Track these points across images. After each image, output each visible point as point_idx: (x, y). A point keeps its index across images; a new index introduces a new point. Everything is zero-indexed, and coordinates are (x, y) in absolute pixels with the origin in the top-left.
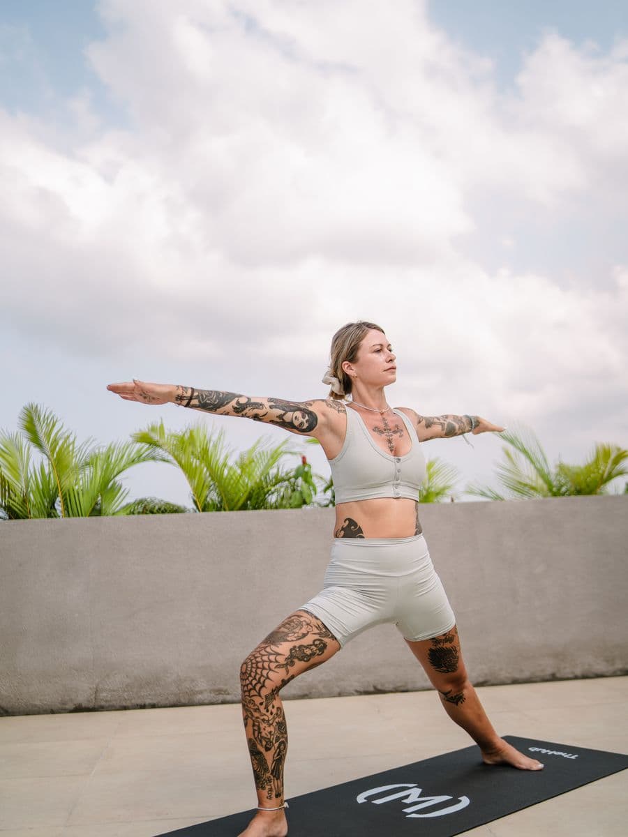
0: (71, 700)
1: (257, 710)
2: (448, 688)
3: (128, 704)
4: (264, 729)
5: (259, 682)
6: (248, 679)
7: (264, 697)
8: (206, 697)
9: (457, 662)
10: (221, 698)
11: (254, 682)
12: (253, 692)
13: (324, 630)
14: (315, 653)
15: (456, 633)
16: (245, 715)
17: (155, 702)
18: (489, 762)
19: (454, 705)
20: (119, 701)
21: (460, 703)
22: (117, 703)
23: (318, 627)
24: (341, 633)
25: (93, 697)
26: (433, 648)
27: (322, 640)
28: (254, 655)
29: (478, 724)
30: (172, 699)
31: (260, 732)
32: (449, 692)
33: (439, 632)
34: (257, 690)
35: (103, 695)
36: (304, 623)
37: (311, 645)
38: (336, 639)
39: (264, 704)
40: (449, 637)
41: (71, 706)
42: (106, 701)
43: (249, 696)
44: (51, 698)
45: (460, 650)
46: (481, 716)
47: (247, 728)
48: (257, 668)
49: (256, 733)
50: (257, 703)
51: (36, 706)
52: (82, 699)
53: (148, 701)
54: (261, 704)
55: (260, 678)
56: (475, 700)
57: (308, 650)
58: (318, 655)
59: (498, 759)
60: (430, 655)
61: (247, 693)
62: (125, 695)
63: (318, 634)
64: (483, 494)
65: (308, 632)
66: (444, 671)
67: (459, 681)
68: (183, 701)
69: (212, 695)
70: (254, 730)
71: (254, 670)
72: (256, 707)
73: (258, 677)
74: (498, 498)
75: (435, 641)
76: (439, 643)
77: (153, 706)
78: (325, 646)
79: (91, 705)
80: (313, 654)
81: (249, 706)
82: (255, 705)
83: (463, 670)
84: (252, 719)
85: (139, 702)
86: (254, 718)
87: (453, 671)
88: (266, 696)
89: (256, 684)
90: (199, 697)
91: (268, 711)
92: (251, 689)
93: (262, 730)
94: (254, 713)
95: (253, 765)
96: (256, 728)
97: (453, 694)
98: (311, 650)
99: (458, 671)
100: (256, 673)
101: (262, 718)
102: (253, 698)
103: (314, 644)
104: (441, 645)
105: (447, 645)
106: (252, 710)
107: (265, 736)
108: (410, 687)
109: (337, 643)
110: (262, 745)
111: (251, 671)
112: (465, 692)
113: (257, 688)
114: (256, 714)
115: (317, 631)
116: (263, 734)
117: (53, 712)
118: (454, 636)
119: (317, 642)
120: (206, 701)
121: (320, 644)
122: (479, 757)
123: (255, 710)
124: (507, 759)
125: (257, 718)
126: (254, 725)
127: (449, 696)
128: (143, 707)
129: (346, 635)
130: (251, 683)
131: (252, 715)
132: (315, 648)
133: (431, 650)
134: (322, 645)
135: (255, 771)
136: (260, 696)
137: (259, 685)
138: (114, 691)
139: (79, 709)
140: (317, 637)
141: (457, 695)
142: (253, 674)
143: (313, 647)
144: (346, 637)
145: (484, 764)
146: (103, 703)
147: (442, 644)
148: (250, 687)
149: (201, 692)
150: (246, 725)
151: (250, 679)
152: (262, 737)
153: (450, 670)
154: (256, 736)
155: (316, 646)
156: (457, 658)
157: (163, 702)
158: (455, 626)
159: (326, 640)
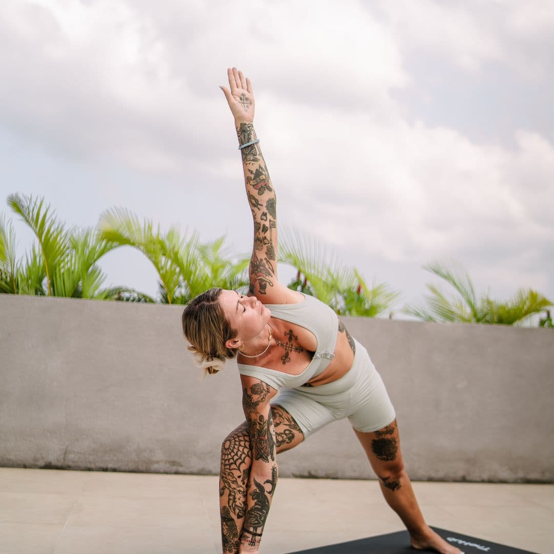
0: (43, 458)
1: (235, 482)
2: (387, 474)
3: (93, 466)
4: (239, 499)
5: (240, 458)
6: (230, 454)
7: (242, 471)
8: (162, 466)
9: (396, 451)
10: (174, 468)
11: (236, 458)
12: (233, 466)
13: (293, 423)
14: (285, 441)
15: (396, 425)
16: (223, 485)
17: (116, 466)
18: (416, 547)
19: (390, 490)
20: (84, 463)
21: (396, 489)
22: (83, 465)
23: (288, 420)
24: (307, 428)
25: (62, 457)
26: (376, 439)
27: (291, 431)
28: (236, 434)
29: (410, 511)
30: (132, 466)
31: (234, 501)
32: (387, 478)
33: (380, 426)
34: (238, 464)
35: (71, 456)
36: (277, 415)
37: (282, 434)
38: (302, 432)
39: (242, 477)
40: (390, 430)
41: (42, 463)
42: (74, 462)
43: (229, 469)
44: (26, 455)
45: (399, 441)
46: (413, 504)
47: (223, 497)
48: (240, 445)
49: (231, 502)
50: (236, 476)
51: (11, 460)
52: (52, 458)
53: (110, 466)
54: (239, 477)
55: (241, 455)
56: (410, 490)
57: (279, 437)
58: (287, 443)
59: (425, 545)
60: (372, 444)
61: (228, 467)
62: (91, 458)
63: (289, 425)
64: (418, 314)
65: (280, 422)
66: (384, 459)
67: (396, 469)
68: (141, 468)
69: (168, 465)
70: (229, 499)
71: (236, 447)
72: (234, 479)
73: (239, 453)
74: (430, 319)
75: (378, 433)
76: (381, 435)
77: (114, 470)
78: (293, 436)
79: (59, 464)
80: (283, 441)
81: (228, 478)
82: (233, 477)
83: (400, 460)
84: (229, 489)
85: (103, 465)
86: (231, 489)
87: (391, 459)
88: (244, 471)
89: (237, 460)
90: (155, 467)
91: (244, 484)
92: (232, 463)
93: (237, 500)
94: (231, 484)
95: (223, 529)
96: (231, 497)
97: (391, 481)
98: (283, 437)
99: (396, 460)
100: (239, 450)
101: (238, 489)
102: (233, 471)
103: (284, 433)
104: (383, 437)
105: (388, 436)
106: (230, 481)
107: (240, 505)
108: (339, 475)
109: (302, 436)
110: (235, 513)
111: (234, 448)
112: (402, 480)
113: (238, 463)
114: (233, 486)
115: (288, 423)
116: (238, 503)
117: (25, 467)
118: (394, 428)
119: (287, 432)
120: (161, 470)
121: (289, 434)
122: (408, 541)
123: (233, 482)
124: (433, 545)
125: (235, 489)
126: (230, 495)
127: (388, 481)
128: (105, 470)
129: (310, 429)
130: (233, 458)
131: (230, 486)
132: (285, 437)
133: (374, 441)
134: (291, 435)
135: (223, 536)
136: (239, 470)
137: (240, 461)
138: (81, 453)
139: (48, 466)
140: (287, 428)
141: (394, 482)
142: (235, 451)
143: (284, 435)
144: (309, 431)
145: (412, 548)
146: (70, 464)
147: (383, 435)
148: (231, 461)
149: (158, 462)
150: (221, 494)
151: (232, 454)
152: (236, 505)
153: (389, 458)
154: (230, 504)
155: (286, 434)
156: (395, 448)
157: (123, 468)
158: (395, 419)
159: (294, 431)
